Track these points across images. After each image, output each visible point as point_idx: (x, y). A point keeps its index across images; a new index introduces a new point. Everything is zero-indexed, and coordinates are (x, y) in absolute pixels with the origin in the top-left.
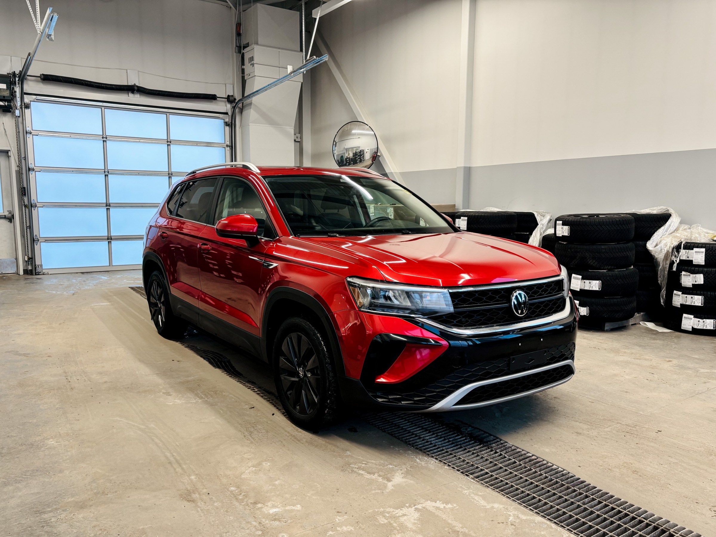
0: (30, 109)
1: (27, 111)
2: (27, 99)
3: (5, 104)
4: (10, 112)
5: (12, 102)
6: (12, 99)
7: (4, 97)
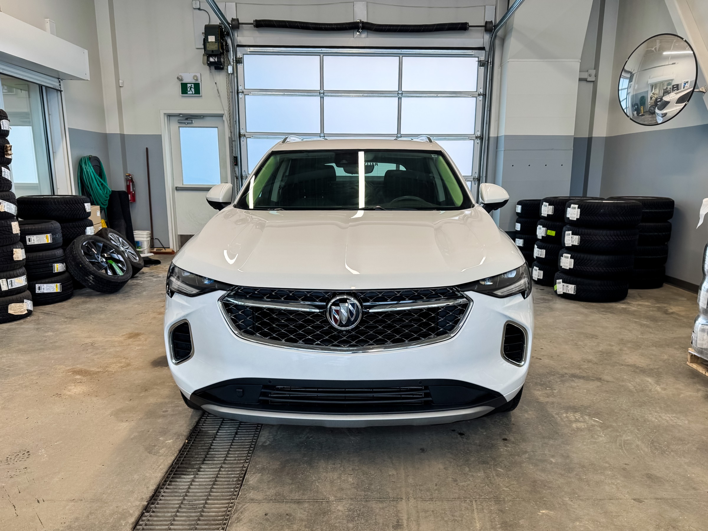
0: (242, 64)
1: (240, 66)
2: (240, 52)
3: (215, 60)
4: (222, 69)
5: (222, 56)
6: (223, 53)
7: (213, 51)
